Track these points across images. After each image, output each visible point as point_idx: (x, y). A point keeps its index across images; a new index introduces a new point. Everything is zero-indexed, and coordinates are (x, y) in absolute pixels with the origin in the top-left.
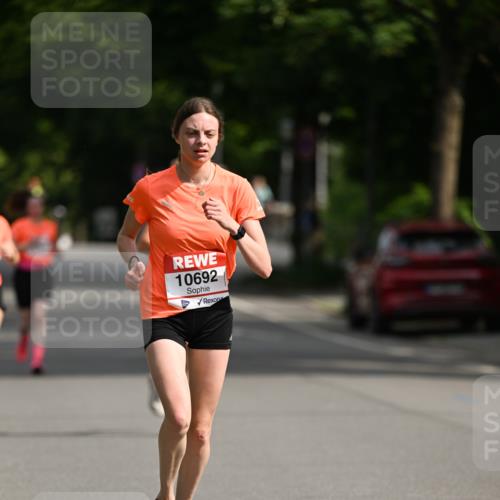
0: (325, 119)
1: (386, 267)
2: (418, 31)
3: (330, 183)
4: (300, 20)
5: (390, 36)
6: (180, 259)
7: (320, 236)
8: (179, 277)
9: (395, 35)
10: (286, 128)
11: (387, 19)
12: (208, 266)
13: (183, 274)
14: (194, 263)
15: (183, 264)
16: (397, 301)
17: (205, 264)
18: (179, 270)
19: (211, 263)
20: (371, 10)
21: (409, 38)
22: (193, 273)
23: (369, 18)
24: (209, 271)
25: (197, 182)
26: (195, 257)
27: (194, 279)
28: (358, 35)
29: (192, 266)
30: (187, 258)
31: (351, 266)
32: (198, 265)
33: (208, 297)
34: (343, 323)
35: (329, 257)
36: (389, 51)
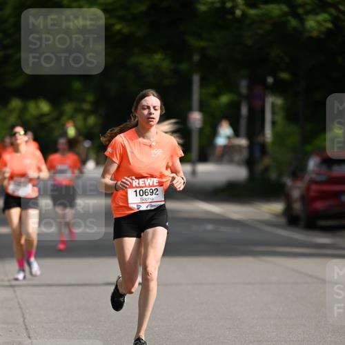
0: (270, 80)
1: (313, 182)
2: (335, 20)
3: (274, 123)
4: (252, 12)
5: (316, 23)
6: (137, 180)
7: (267, 161)
8: (136, 191)
9: (319, 23)
10: (243, 85)
11: (314, 12)
12: (153, 186)
13: (138, 190)
14: (145, 184)
15: (139, 184)
16: (319, 205)
17: (151, 184)
18: (136, 187)
19: (155, 184)
20: (303, 6)
21: (329, 25)
22: (144, 189)
23: (300, 11)
24: (153, 188)
25: (149, 139)
26: (146, 180)
27: (145, 193)
28: (294, 22)
29: (144, 185)
30: (141, 180)
31: (288, 182)
32: (147, 185)
33: (153, 204)
34: (283, 221)
35: (273, 175)
36: (315, 34)
